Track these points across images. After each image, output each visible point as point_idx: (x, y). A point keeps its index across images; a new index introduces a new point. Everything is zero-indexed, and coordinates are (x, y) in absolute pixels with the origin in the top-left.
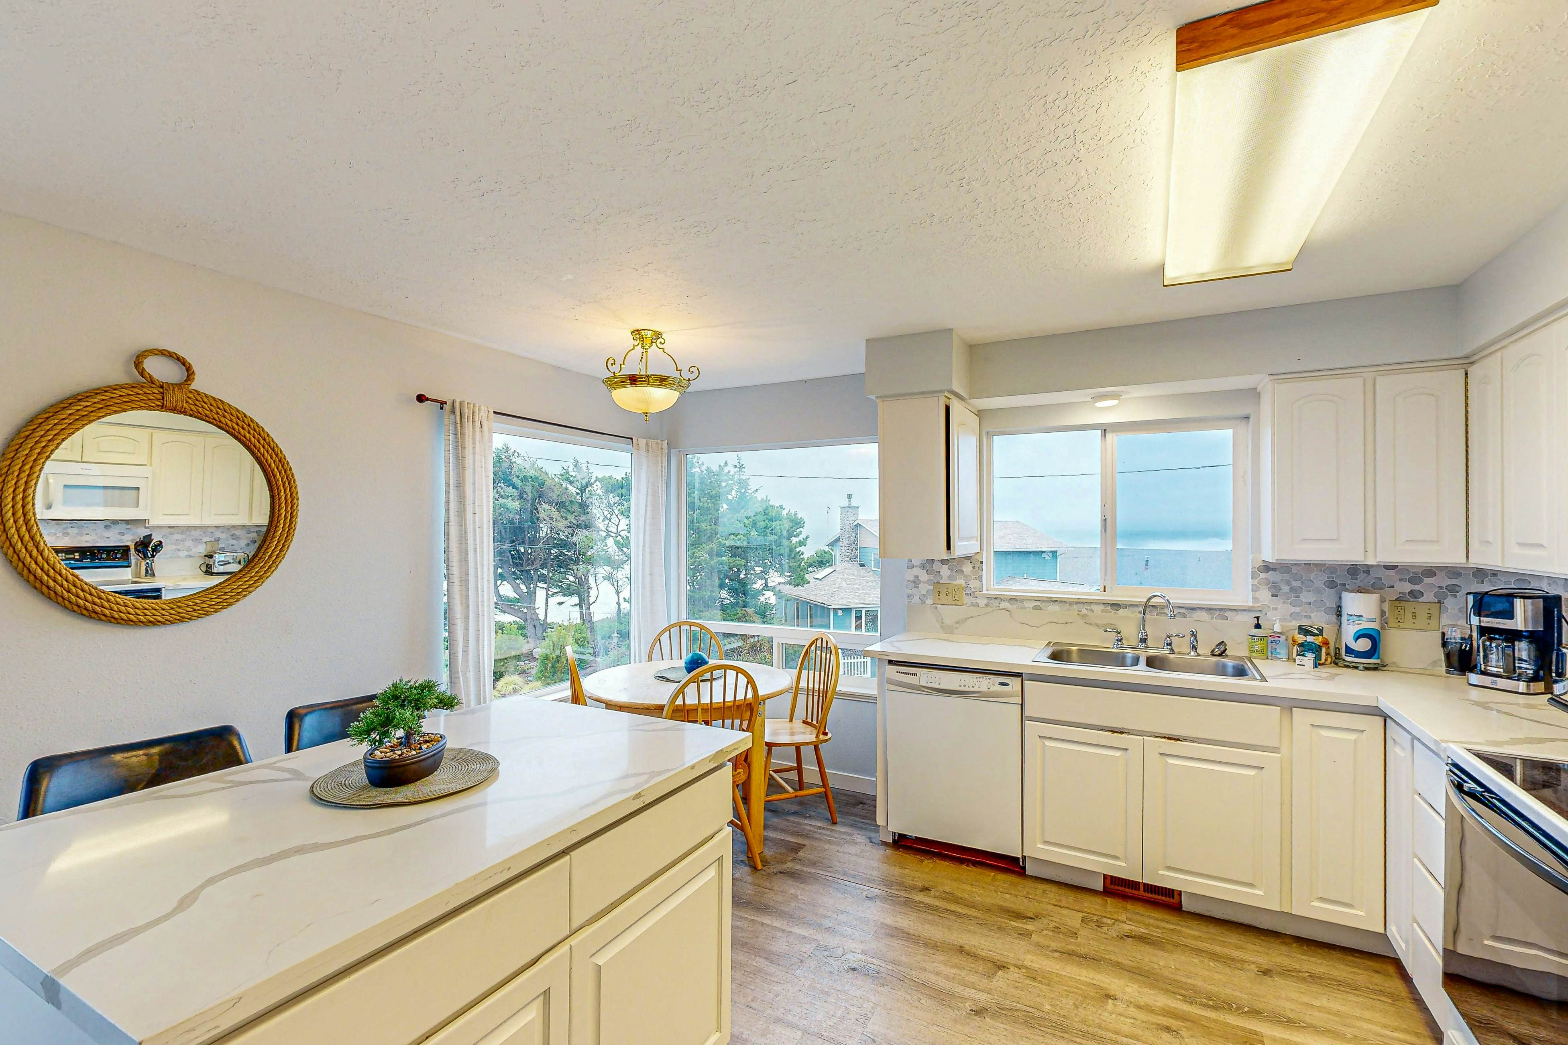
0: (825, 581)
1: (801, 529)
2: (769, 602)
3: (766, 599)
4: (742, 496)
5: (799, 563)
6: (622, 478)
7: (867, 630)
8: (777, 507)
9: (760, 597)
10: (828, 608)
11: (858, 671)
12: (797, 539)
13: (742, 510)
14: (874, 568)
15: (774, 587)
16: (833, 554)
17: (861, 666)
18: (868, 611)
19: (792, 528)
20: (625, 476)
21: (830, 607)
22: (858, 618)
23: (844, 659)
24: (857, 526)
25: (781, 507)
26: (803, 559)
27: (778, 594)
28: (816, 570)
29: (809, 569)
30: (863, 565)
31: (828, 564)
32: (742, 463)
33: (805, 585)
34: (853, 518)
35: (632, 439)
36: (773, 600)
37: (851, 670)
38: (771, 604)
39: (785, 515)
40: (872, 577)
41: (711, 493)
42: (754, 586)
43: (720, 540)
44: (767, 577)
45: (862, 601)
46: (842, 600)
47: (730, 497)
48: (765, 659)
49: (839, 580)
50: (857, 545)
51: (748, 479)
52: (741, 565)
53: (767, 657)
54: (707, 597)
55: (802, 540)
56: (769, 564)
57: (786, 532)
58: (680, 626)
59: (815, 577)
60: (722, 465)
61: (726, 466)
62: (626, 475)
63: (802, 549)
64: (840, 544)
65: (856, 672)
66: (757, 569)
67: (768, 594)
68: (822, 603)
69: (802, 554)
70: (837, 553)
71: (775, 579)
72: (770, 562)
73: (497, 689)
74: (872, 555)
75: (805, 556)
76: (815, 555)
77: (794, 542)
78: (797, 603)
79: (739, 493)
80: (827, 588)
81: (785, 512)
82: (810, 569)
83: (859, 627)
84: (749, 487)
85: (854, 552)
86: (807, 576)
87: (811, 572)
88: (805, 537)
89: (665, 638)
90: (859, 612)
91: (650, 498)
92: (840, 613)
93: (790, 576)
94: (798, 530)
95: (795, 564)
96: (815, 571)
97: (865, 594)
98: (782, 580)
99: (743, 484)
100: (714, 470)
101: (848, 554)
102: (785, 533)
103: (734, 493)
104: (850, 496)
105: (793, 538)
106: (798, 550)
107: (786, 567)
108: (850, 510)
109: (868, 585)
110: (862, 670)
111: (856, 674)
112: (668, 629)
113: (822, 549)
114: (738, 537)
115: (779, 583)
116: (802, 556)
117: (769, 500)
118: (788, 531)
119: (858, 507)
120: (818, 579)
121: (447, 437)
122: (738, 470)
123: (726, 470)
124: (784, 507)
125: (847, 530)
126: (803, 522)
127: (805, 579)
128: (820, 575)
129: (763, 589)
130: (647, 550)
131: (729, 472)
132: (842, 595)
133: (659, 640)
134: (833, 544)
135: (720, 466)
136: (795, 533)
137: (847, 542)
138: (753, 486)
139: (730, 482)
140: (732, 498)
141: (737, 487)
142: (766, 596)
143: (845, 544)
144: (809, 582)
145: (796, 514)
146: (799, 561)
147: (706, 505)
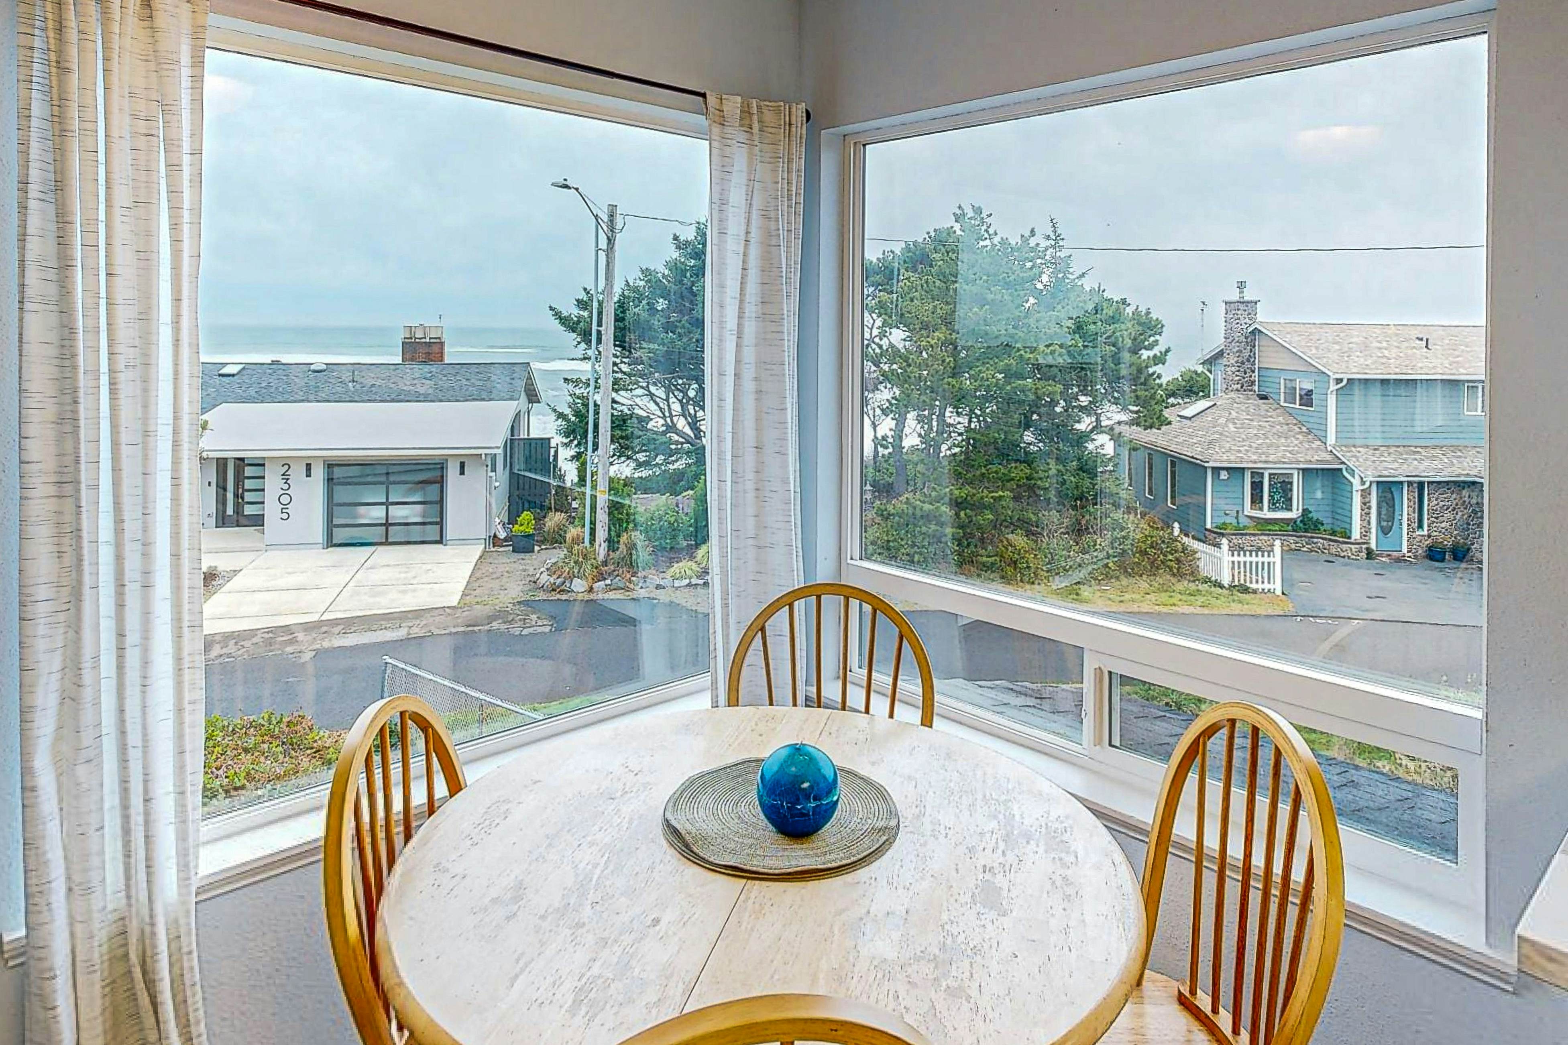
0: (1197, 422)
1: (1157, 337)
2: (1103, 452)
3: (1097, 448)
4: (1058, 282)
5: (1153, 391)
6: (878, 259)
7: (1273, 506)
8: (1117, 302)
9: (1087, 445)
10: (1203, 466)
11: (1257, 575)
12: (1151, 353)
13: (1059, 307)
14: (1285, 401)
15: (1112, 429)
16: (1212, 377)
17: (1263, 569)
18: (1275, 474)
19: (1141, 334)
20: (881, 256)
21: (1206, 465)
22: (1257, 487)
23: (1233, 555)
24: (1253, 333)
25: (1124, 301)
26: (1160, 386)
27: (1116, 438)
28: (1181, 401)
29: (1169, 401)
30: (1264, 397)
31: (1201, 394)
32: (1059, 232)
33: (1164, 428)
34: (1247, 321)
35: (703, 95)
36: (1109, 449)
37: (1245, 572)
38: (1104, 455)
39: (1130, 315)
40: (1281, 419)
41: (1008, 280)
42: (1077, 426)
43: (1022, 352)
44: (1100, 411)
45: (1264, 458)
46: (1229, 454)
47: (1040, 286)
48: (1095, 545)
49: (1222, 421)
50: (1254, 364)
51: (1069, 257)
52: (1054, 393)
53: (1098, 542)
54: (999, 441)
55: (1159, 354)
56: (1103, 391)
57: (1130, 342)
58: (819, 597)
59: (1180, 414)
60: (1026, 235)
61: (1033, 236)
62: (884, 254)
63: (1158, 369)
64: (1224, 361)
65: (1254, 577)
66: (1082, 398)
67: (1103, 439)
68: (1192, 457)
69: (1159, 377)
70: (1218, 377)
71: (1113, 415)
72: (1104, 388)
73: (696, 560)
74: (1282, 381)
75: (1164, 381)
76: (1180, 379)
77: (1144, 357)
78: (1149, 454)
79: (1053, 279)
80: (1200, 433)
81: (1129, 310)
82: (1171, 400)
83: (1257, 499)
84: (1071, 270)
85: (1248, 375)
86: (1166, 413)
87: (1173, 405)
88: (1163, 350)
89: (779, 622)
90: (1257, 475)
91: (754, 252)
92: (1224, 475)
93: (1137, 412)
94: (1152, 339)
95: (1147, 393)
96: (1179, 404)
97: (1269, 446)
98: (1124, 417)
99: (1060, 266)
100: (1013, 243)
101: (1238, 378)
102: (1128, 343)
103: (1045, 278)
104: (1241, 285)
105: (1143, 351)
106: (1151, 370)
107: (1129, 396)
108: (1242, 307)
109: (1274, 430)
110: (1266, 575)
111: (1254, 581)
112: (788, 600)
113: (1192, 369)
114: (1051, 348)
115: (1119, 423)
116: (1157, 381)
117: (1104, 291)
118: (1135, 339)
119: (1256, 303)
120: (1186, 418)
121: (23, 40)
122: (1053, 243)
123: (1032, 242)
124: (1128, 301)
125: (1237, 339)
126: (1160, 326)
127: (1163, 418)
128: (1189, 412)
129: (1092, 431)
130: (749, 386)
131: (1038, 245)
132: (1228, 445)
133: (763, 629)
134: (1211, 362)
135: (1022, 236)
136: (1146, 343)
137: (1236, 359)
138: (1076, 269)
139: (1039, 261)
140: (1042, 288)
141: (1051, 270)
142: (1098, 443)
143: (1233, 362)
144: (1170, 423)
145: (1148, 313)
146: (1153, 388)
147: (999, 297)
